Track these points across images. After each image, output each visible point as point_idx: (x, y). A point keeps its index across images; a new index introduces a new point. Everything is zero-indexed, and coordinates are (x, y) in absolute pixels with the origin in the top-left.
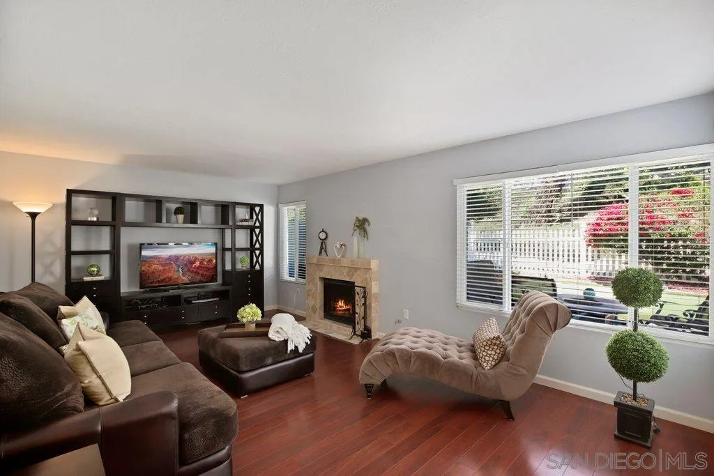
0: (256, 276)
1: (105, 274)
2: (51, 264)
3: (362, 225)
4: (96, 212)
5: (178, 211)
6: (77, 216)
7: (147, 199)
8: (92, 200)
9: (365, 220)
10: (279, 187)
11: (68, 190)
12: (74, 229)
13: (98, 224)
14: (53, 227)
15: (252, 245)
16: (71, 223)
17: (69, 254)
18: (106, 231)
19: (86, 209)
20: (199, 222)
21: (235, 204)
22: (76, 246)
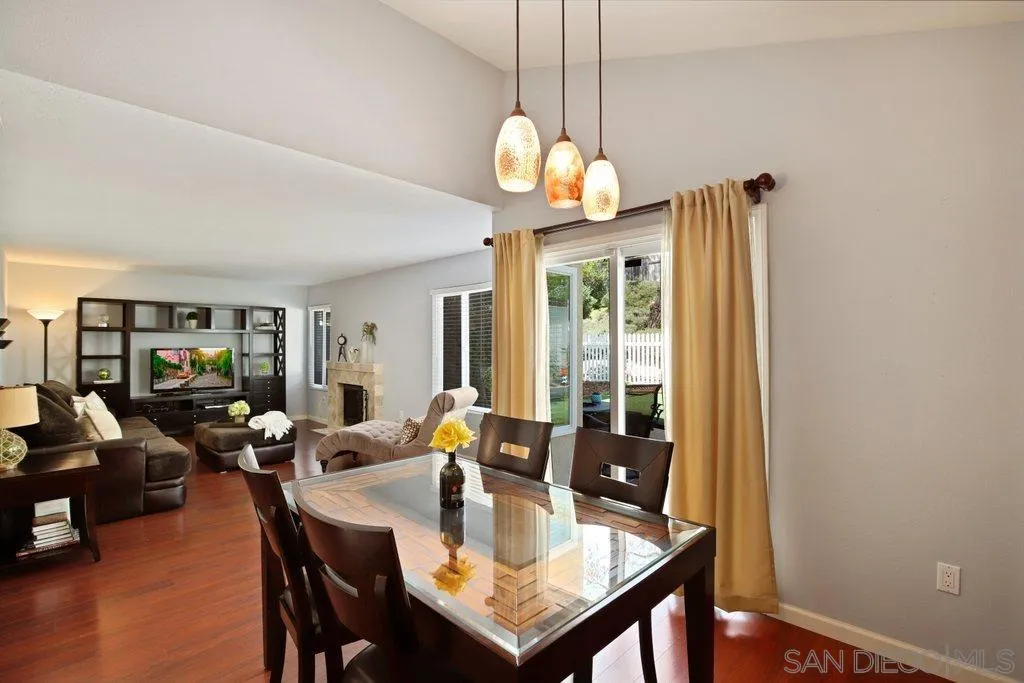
0: (278, 382)
1: (116, 378)
2: (63, 368)
3: (370, 330)
4: (106, 318)
5: (191, 316)
6: (87, 323)
7: (159, 305)
8: (103, 306)
9: (373, 326)
10: (310, 288)
11: (79, 299)
12: (86, 335)
13: (108, 329)
14: (64, 334)
15: (276, 350)
16: (81, 329)
17: (80, 358)
18: (117, 337)
19: (96, 315)
20: (213, 326)
21: (253, 308)
22: (86, 351)
